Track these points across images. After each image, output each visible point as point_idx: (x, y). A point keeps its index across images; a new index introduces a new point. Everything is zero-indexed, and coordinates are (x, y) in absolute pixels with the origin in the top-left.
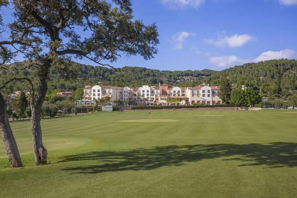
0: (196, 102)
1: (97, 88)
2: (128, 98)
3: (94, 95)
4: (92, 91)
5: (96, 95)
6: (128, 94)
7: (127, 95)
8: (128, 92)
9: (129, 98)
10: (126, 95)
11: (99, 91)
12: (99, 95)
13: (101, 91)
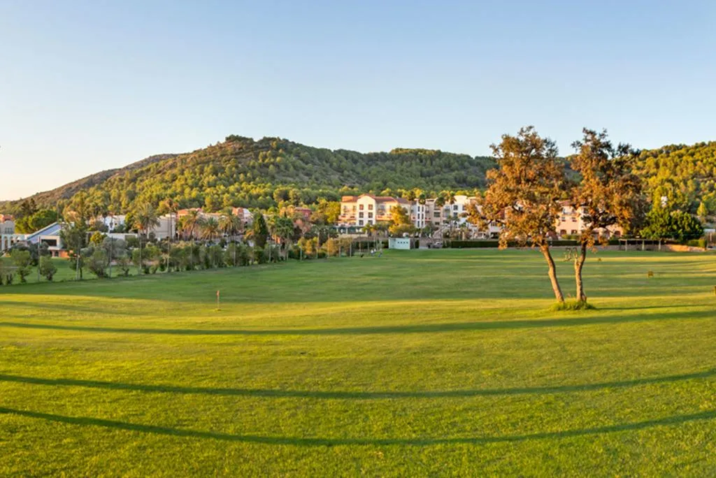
0: (569, 232)
1: (366, 200)
2: (424, 220)
3: (361, 215)
4: (358, 207)
5: (366, 215)
6: (424, 213)
7: (423, 215)
8: (424, 210)
9: (426, 222)
10: (421, 216)
11: (370, 207)
12: (370, 215)
13: (374, 208)
